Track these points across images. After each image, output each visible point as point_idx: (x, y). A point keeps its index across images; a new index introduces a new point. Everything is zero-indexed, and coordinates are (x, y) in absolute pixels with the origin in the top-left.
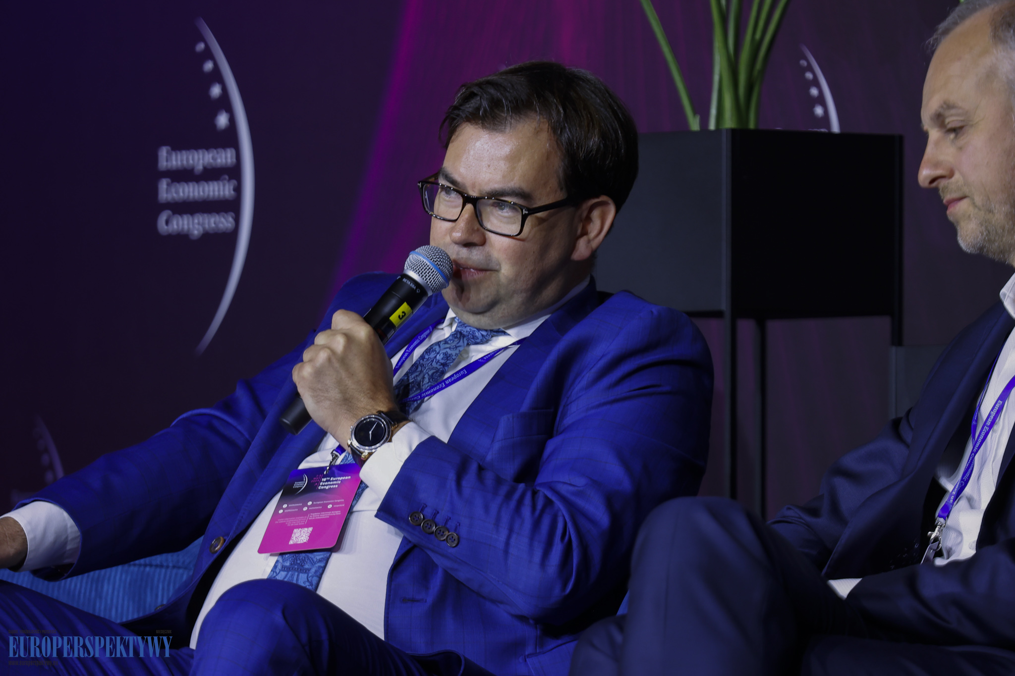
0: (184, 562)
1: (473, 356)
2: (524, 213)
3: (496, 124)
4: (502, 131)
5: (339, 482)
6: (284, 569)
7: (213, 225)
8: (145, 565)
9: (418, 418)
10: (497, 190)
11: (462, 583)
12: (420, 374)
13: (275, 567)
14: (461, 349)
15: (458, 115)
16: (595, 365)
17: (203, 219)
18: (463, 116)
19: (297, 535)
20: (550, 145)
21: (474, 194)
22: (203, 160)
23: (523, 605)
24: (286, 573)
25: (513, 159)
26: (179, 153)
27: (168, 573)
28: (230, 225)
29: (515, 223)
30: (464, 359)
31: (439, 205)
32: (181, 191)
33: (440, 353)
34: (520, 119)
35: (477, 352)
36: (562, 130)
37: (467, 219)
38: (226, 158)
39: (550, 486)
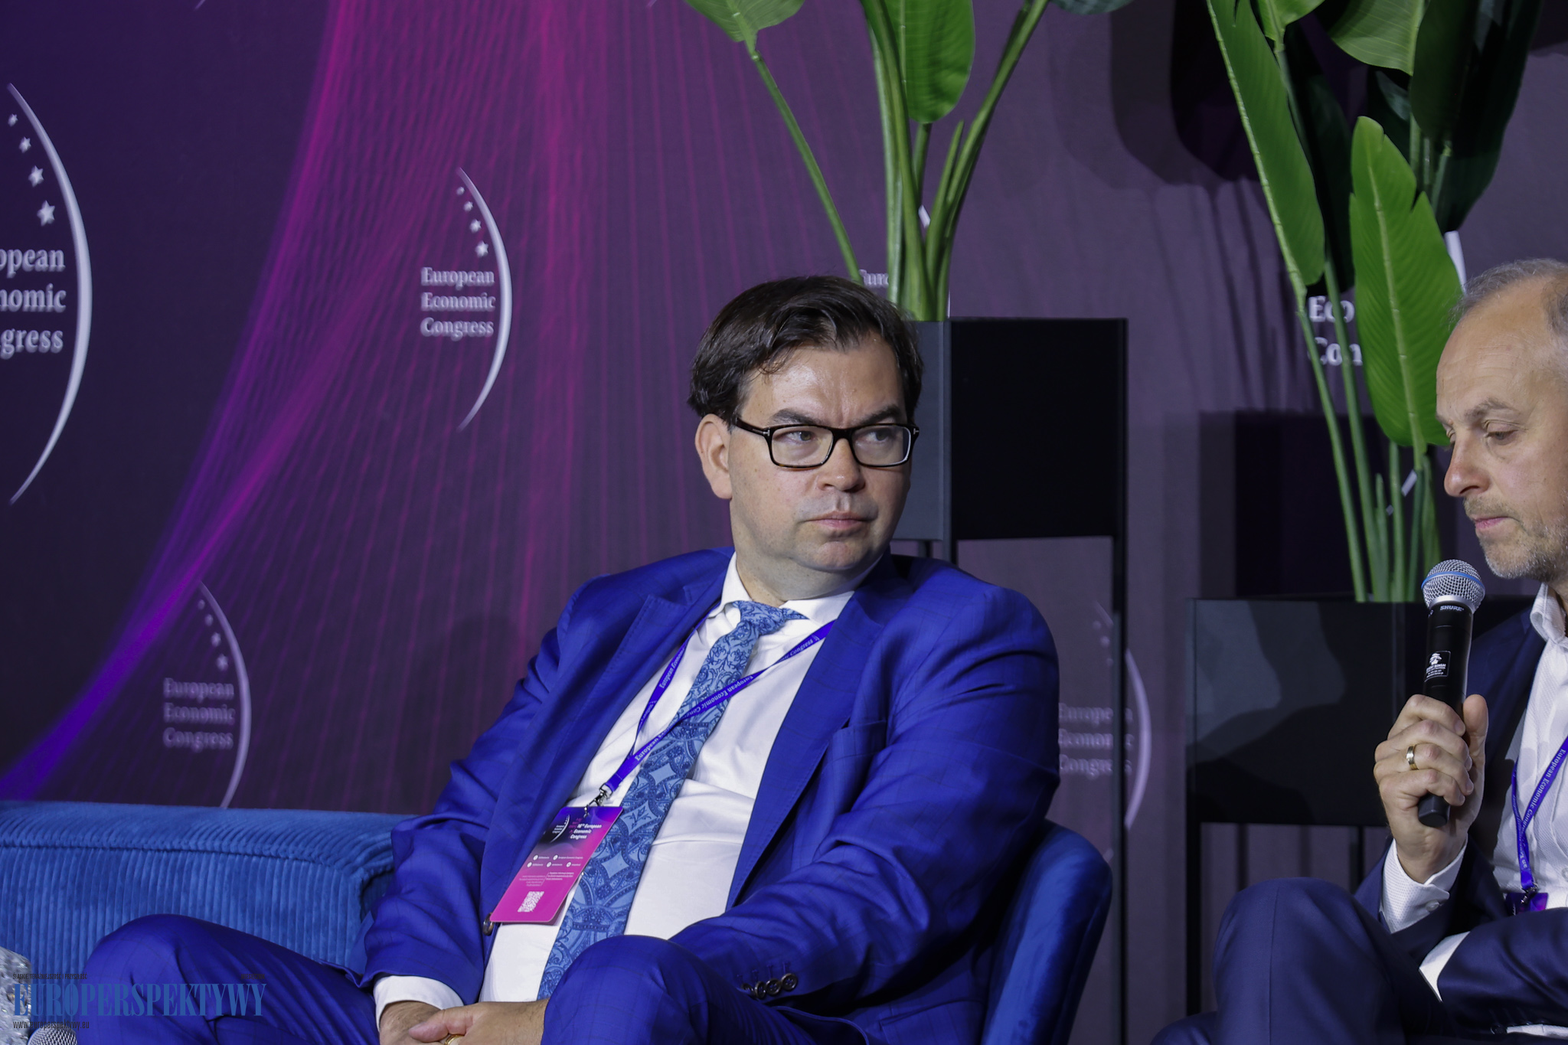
5: (589, 832)
6: (576, 926)
7: (31, 345)
12: (711, 683)
17: (17, 336)
22: (15, 263)
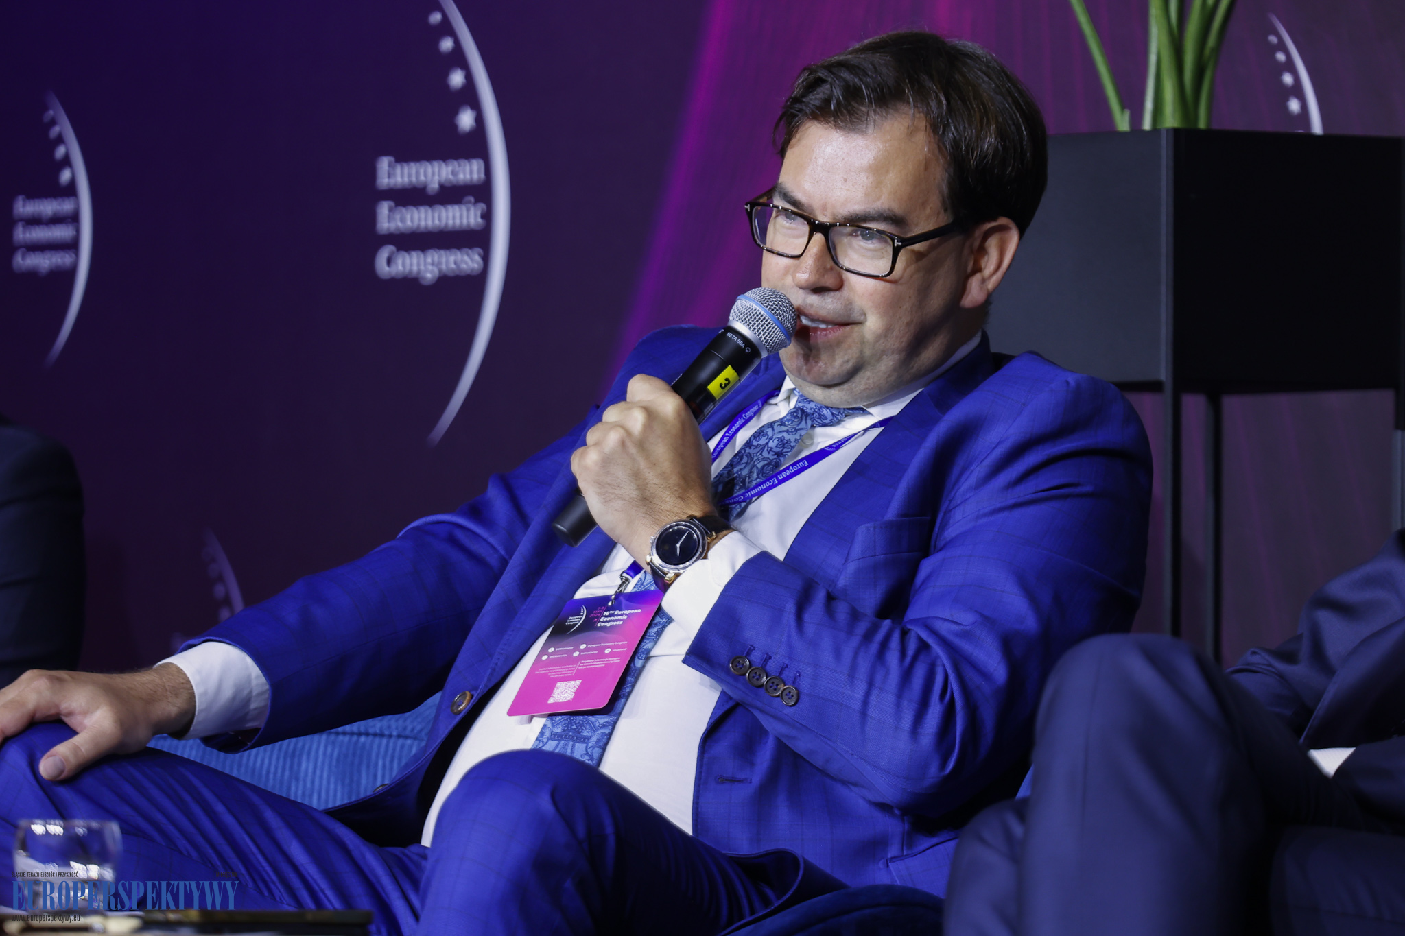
0: (413, 730)
1: (819, 443)
2: (896, 245)
3: (854, 122)
4: (862, 132)
6: (554, 736)
7: (453, 266)
8: (360, 734)
9: (745, 526)
10: (858, 213)
11: (801, 757)
13: (542, 734)
14: (803, 432)
15: (800, 111)
16: (988, 455)
17: (440, 257)
18: (807, 111)
19: (560, 690)
20: (929, 149)
21: (824, 218)
22: (439, 176)
23: (887, 788)
24: (556, 742)
25: (878, 169)
26: (405, 165)
27: (391, 744)
28: (476, 266)
29: (883, 257)
30: (807, 447)
31: (775, 233)
32: (408, 217)
33: (774, 437)
34: (887, 115)
35: (824, 437)
36: (946, 126)
37: (816, 254)
38: (471, 172)
39: (926, 625)
